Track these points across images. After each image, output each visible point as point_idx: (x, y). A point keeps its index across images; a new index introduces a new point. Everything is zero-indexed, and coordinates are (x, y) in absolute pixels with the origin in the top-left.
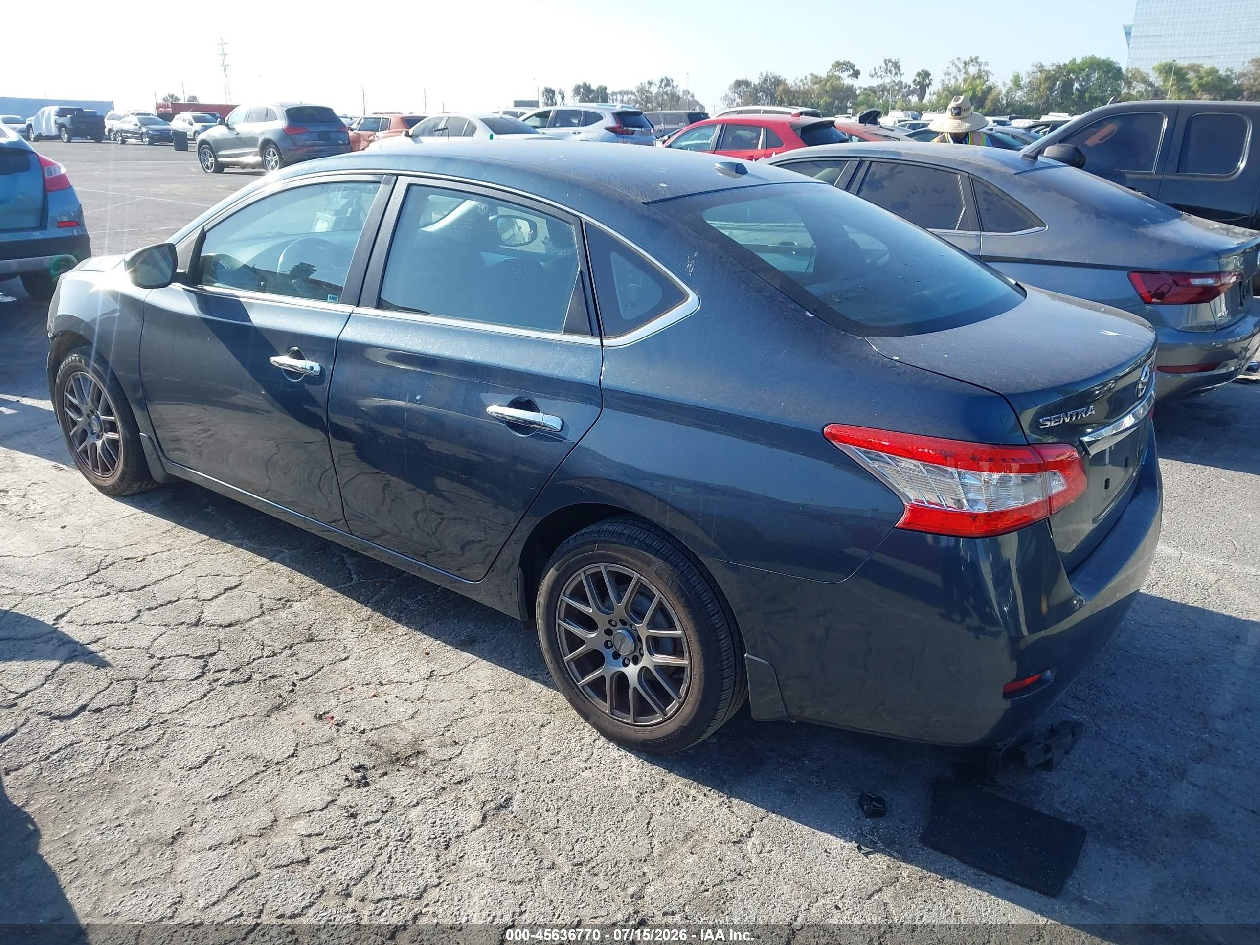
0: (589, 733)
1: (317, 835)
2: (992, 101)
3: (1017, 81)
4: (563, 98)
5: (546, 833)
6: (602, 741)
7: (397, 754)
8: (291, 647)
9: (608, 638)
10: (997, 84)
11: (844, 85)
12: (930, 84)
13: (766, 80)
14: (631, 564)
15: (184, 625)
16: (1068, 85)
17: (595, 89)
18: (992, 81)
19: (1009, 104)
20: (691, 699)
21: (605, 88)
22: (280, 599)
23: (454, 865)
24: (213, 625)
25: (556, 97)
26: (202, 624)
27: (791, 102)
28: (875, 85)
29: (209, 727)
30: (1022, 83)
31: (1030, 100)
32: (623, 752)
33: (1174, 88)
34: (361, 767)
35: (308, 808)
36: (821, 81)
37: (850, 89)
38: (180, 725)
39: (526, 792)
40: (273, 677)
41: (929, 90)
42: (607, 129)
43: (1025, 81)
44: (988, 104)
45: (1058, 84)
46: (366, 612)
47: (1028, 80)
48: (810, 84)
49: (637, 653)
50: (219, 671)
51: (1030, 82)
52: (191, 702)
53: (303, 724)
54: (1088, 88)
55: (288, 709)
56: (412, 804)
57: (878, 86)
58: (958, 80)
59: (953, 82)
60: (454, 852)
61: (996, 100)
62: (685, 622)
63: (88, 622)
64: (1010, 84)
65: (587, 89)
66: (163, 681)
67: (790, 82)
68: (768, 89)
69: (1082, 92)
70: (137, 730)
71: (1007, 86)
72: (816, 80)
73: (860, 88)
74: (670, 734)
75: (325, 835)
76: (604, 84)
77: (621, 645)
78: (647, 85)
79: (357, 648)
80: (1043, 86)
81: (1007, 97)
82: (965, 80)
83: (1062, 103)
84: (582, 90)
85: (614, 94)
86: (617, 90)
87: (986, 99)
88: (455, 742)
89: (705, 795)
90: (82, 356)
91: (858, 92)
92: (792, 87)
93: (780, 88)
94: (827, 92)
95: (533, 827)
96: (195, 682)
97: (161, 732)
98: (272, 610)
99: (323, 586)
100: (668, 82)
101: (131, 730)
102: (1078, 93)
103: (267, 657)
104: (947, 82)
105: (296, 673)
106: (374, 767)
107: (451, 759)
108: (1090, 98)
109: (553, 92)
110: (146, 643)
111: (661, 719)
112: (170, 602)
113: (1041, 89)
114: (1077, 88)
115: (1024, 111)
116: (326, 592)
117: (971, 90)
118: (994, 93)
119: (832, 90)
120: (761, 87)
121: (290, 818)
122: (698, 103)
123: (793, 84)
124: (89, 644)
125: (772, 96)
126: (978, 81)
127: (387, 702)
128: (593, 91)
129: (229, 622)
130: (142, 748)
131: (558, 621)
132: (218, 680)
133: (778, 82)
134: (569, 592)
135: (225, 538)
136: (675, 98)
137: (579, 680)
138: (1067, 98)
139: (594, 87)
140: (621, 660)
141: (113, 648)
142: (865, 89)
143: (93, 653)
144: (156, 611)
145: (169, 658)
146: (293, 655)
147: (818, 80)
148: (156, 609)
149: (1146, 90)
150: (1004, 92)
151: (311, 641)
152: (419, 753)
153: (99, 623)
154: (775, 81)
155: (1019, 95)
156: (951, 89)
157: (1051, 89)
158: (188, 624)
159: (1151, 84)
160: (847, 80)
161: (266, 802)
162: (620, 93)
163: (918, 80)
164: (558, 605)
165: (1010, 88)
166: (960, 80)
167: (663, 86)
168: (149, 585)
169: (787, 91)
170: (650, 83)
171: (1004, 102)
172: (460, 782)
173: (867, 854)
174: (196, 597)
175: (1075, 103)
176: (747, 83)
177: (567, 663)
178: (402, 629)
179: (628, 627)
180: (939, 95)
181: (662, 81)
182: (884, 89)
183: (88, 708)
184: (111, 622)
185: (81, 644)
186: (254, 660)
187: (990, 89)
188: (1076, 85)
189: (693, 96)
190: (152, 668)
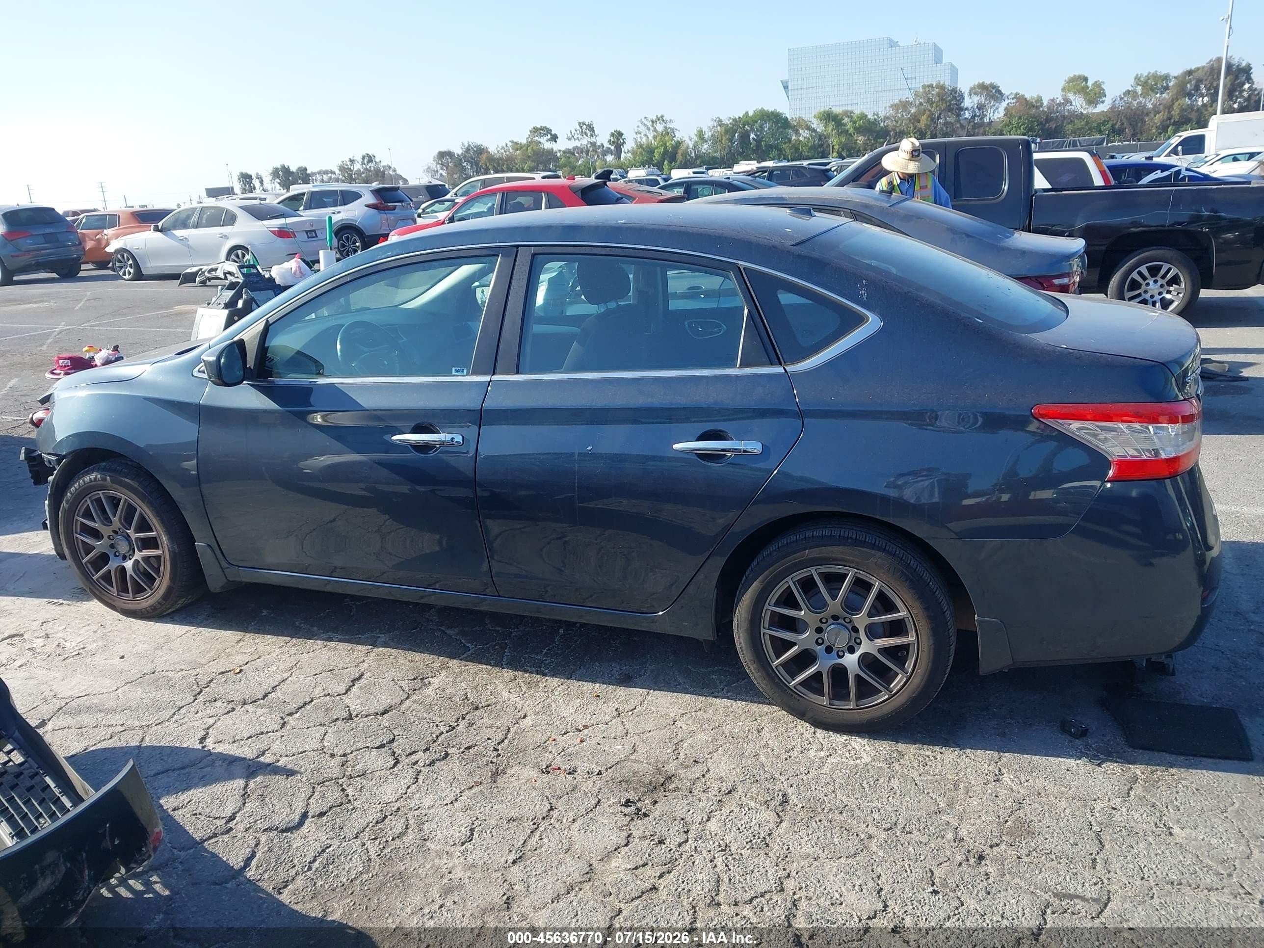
0: (804, 728)
1: (643, 866)
2: (682, 155)
3: (700, 134)
4: (262, 182)
5: (841, 813)
6: (820, 733)
7: (650, 783)
8: (463, 718)
9: (819, 636)
10: (684, 139)
11: (544, 149)
12: (624, 142)
13: (468, 150)
14: (848, 561)
15: (339, 722)
16: (745, 136)
17: (294, 171)
18: (678, 136)
19: (697, 157)
20: (919, 671)
21: (306, 169)
22: (414, 679)
23: (786, 857)
24: (369, 715)
25: (253, 182)
26: (357, 716)
27: (497, 169)
28: (570, 147)
29: (447, 804)
30: (706, 136)
31: (715, 152)
32: (845, 737)
33: (834, 132)
34: (628, 803)
35: (612, 847)
36: (521, 148)
37: (551, 152)
38: (416, 810)
39: (794, 786)
40: (469, 748)
41: (625, 148)
42: (368, 206)
43: (708, 135)
44: (679, 157)
45: (736, 135)
46: (508, 673)
47: (710, 134)
48: (511, 151)
49: (852, 643)
50: (410, 754)
51: (712, 136)
52: (408, 787)
53: (536, 781)
54: (763, 138)
55: (508, 772)
56: (705, 819)
57: (574, 148)
58: (649, 138)
59: (644, 140)
60: (776, 847)
61: (685, 154)
62: (910, 603)
63: (237, 738)
64: (695, 138)
65: (286, 170)
66: (363, 774)
67: (492, 149)
68: (472, 158)
69: (758, 141)
70: (377, 822)
71: (693, 140)
72: (517, 146)
73: (560, 151)
74: (899, 708)
75: (650, 864)
76: (303, 165)
77: (836, 639)
78: (349, 163)
79: (528, 706)
80: (724, 139)
81: (695, 150)
82: (655, 137)
83: (743, 152)
84: (280, 172)
85: (313, 174)
86: (315, 170)
87: (677, 153)
88: (695, 761)
89: (941, 753)
90: (106, 473)
91: (558, 155)
92: (495, 154)
93: (484, 156)
94: (529, 157)
95: (825, 811)
96: (395, 769)
97: (403, 820)
98: (415, 690)
99: (447, 659)
100: (370, 159)
101: (371, 825)
102: (755, 142)
103: (447, 732)
104: (639, 140)
105: (489, 739)
106: (639, 799)
107: (703, 776)
108: (766, 146)
109: (250, 177)
110: (316, 745)
111: (887, 697)
112: (305, 704)
113: (723, 141)
114: (753, 138)
115: (711, 162)
116: (453, 664)
117: (661, 145)
118: (682, 148)
119: (534, 155)
120: (465, 157)
121: (603, 859)
122: (401, 177)
123: (496, 152)
124: (258, 757)
125: (477, 164)
126: (667, 138)
127: (599, 744)
128: (293, 173)
129: (382, 709)
130: (398, 837)
131: (762, 631)
132: (417, 762)
133: (480, 151)
134: (774, 601)
135: (310, 636)
136: (380, 174)
137: (789, 681)
138: (746, 148)
139: (293, 169)
140: (834, 653)
141: (287, 756)
142: (564, 152)
143: (269, 765)
144: (298, 714)
145: (351, 753)
146: (471, 725)
147: (518, 146)
148: (297, 713)
149: (811, 136)
150: (691, 146)
151: (477, 708)
152: (670, 778)
153: (250, 737)
154: (477, 150)
155: (705, 147)
156: (644, 146)
157: (731, 140)
158: (343, 719)
159: (814, 131)
160: (547, 145)
161: (566, 853)
162: (319, 173)
163: (612, 140)
164: (763, 615)
165: (696, 142)
166: (651, 138)
167: (365, 162)
168: (269, 693)
169: (491, 159)
170: (352, 161)
171: (693, 155)
172: (730, 792)
173: (1099, 765)
174: (329, 694)
175: (754, 152)
176: (450, 154)
177: (776, 668)
178: (554, 682)
179: (840, 621)
180: (634, 153)
181: (364, 158)
182: (580, 150)
183: (310, 815)
184: (262, 733)
185: (250, 760)
186: (437, 737)
187: (679, 144)
188: (752, 136)
189: (395, 171)
190: (342, 766)
